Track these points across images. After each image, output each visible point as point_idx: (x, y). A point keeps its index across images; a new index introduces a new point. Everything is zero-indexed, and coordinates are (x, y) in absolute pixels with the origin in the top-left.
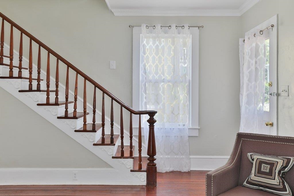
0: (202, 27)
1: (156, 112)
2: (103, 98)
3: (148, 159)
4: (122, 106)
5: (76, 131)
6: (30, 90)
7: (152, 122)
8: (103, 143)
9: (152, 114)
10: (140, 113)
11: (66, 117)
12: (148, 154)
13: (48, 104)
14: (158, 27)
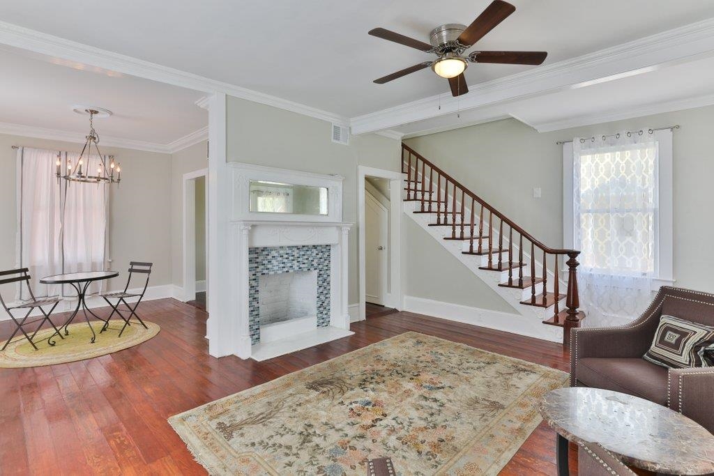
0: (678, 127)
1: (579, 253)
2: (511, 233)
3: (568, 312)
4: (534, 243)
5: (480, 268)
6: (439, 224)
7: (573, 265)
8: (510, 285)
9: (573, 254)
10: (557, 252)
11: (471, 252)
12: (567, 306)
13: (454, 238)
14: (599, 138)
